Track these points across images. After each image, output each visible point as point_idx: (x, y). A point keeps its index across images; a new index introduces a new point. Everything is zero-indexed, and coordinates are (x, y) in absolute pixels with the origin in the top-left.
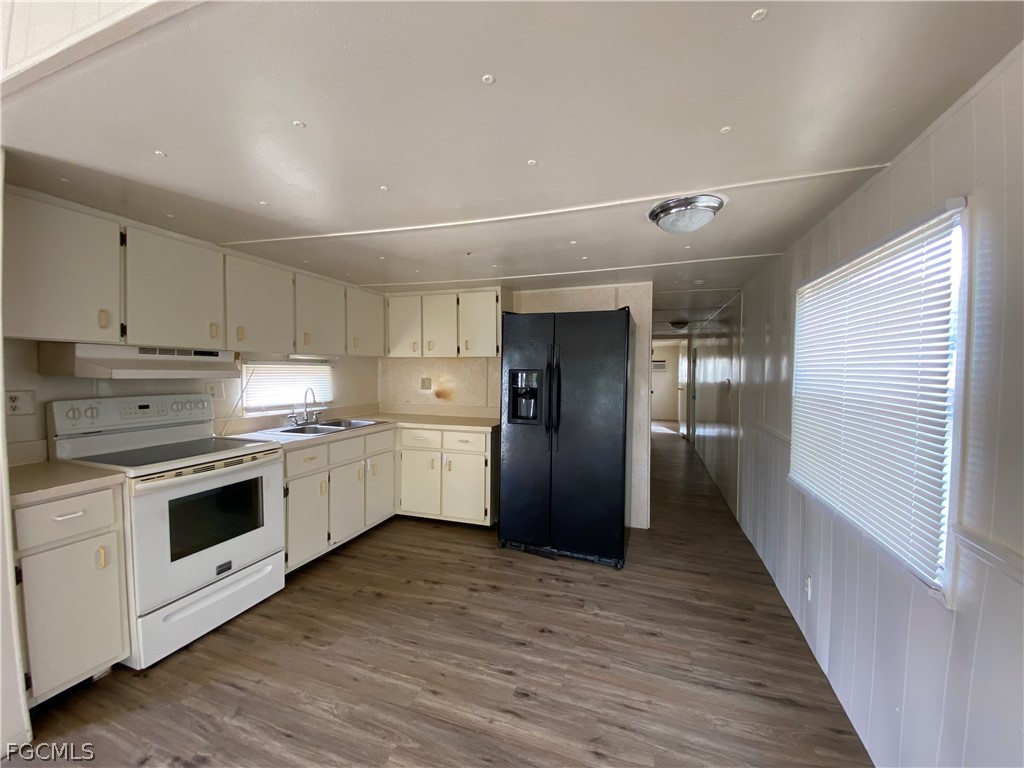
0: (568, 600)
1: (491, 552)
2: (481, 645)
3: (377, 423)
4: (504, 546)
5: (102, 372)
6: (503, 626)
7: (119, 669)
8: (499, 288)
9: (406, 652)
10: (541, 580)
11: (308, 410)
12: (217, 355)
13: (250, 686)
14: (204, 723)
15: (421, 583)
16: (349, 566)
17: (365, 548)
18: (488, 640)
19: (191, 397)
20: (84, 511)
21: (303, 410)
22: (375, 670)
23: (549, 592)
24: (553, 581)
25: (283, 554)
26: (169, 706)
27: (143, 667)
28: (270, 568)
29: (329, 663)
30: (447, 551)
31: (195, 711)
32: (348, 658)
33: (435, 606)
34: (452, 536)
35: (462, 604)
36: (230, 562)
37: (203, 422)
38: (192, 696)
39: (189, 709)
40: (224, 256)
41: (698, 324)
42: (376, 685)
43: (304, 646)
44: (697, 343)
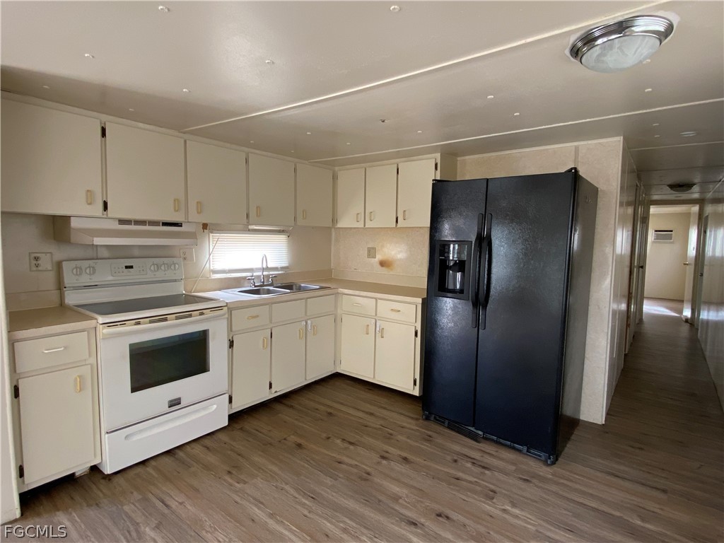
0: (479, 488)
1: (413, 422)
2: (372, 515)
3: (322, 288)
4: (427, 419)
5: (86, 240)
6: (400, 501)
7: (95, 469)
8: (438, 155)
9: (303, 505)
10: (456, 461)
11: (265, 273)
12: (181, 226)
13: (173, 505)
14: (132, 528)
15: (338, 441)
16: (285, 414)
17: (303, 400)
18: (382, 512)
19: (166, 260)
20: (65, 348)
21: (260, 273)
22: (272, 516)
23: (460, 475)
24: (469, 465)
25: (226, 397)
26: (114, 509)
27: (109, 473)
28: (215, 406)
29: (238, 499)
30: (371, 414)
31: (129, 517)
32: (254, 499)
33: (344, 466)
34: (382, 400)
35: (369, 469)
36: (180, 399)
37: (175, 281)
38: (133, 504)
39: (126, 514)
40: (185, 141)
41: (711, 186)
42: (268, 530)
43: (225, 480)
44: (709, 209)
